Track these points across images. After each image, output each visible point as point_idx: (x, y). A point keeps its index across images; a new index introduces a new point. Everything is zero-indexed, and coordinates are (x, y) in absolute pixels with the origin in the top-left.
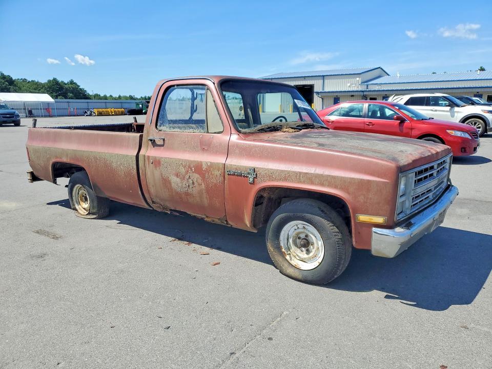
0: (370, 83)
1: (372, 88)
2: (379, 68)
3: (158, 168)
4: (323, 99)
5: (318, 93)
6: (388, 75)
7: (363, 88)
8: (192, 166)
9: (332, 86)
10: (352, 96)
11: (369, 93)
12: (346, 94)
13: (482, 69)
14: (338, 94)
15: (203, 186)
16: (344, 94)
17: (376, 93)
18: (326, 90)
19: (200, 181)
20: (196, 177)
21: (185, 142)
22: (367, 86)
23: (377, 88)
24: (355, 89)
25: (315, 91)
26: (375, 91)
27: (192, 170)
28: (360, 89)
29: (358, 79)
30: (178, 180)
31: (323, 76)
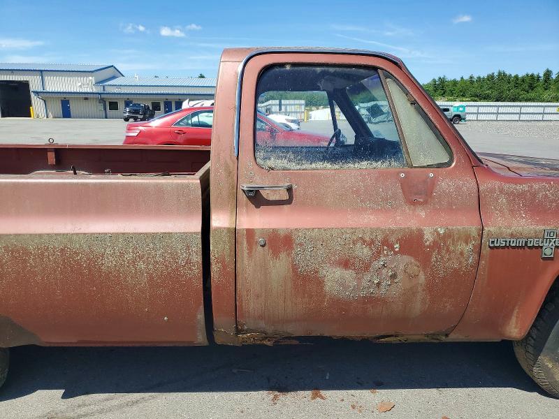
0: (107, 83)
1: (109, 90)
2: (112, 66)
3: (283, 255)
4: (45, 101)
5: (37, 93)
6: (123, 76)
7: (98, 89)
8: (392, 239)
9: (56, 85)
10: (86, 99)
11: (108, 96)
12: (78, 96)
13: (202, 77)
14: (67, 96)
15: (422, 278)
16: (76, 96)
17: (116, 96)
18: (48, 89)
19: (414, 269)
20: (404, 262)
21: (357, 191)
22: (104, 87)
23: (116, 90)
24: (89, 90)
25: (31, 90)
26: (115, 94)
27: (392, 248)
28: (95, 90)
29: (90, 78)
30: (349, 274)
31: (41, 71)
